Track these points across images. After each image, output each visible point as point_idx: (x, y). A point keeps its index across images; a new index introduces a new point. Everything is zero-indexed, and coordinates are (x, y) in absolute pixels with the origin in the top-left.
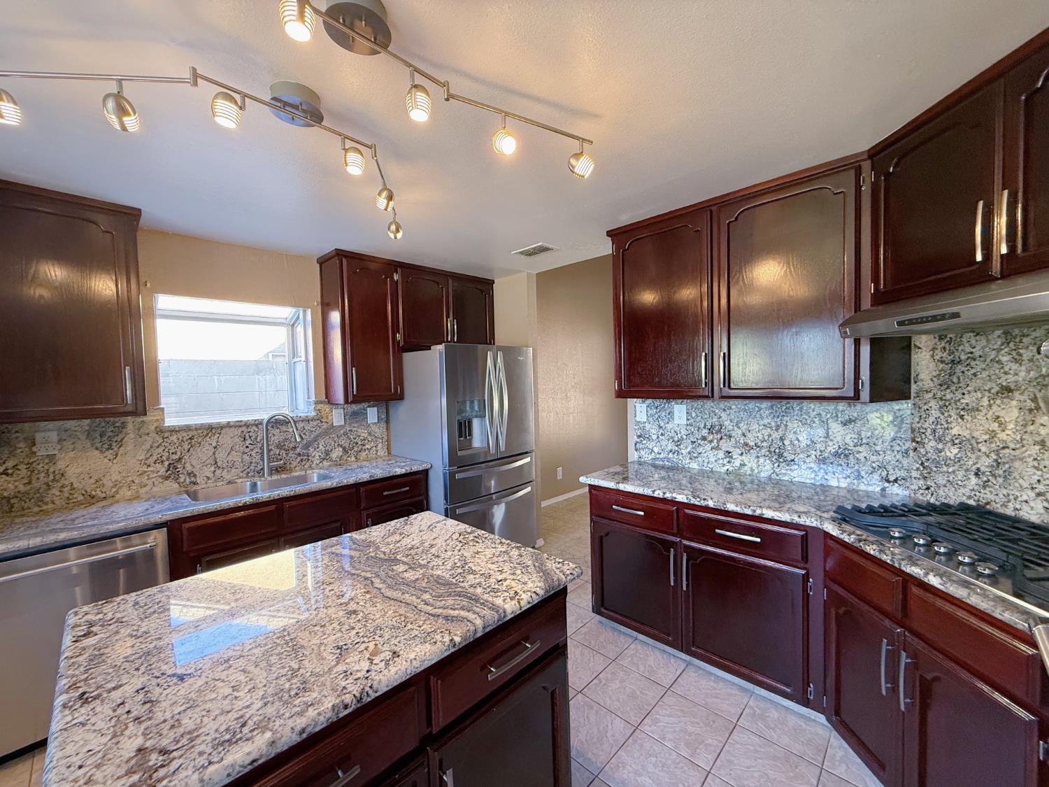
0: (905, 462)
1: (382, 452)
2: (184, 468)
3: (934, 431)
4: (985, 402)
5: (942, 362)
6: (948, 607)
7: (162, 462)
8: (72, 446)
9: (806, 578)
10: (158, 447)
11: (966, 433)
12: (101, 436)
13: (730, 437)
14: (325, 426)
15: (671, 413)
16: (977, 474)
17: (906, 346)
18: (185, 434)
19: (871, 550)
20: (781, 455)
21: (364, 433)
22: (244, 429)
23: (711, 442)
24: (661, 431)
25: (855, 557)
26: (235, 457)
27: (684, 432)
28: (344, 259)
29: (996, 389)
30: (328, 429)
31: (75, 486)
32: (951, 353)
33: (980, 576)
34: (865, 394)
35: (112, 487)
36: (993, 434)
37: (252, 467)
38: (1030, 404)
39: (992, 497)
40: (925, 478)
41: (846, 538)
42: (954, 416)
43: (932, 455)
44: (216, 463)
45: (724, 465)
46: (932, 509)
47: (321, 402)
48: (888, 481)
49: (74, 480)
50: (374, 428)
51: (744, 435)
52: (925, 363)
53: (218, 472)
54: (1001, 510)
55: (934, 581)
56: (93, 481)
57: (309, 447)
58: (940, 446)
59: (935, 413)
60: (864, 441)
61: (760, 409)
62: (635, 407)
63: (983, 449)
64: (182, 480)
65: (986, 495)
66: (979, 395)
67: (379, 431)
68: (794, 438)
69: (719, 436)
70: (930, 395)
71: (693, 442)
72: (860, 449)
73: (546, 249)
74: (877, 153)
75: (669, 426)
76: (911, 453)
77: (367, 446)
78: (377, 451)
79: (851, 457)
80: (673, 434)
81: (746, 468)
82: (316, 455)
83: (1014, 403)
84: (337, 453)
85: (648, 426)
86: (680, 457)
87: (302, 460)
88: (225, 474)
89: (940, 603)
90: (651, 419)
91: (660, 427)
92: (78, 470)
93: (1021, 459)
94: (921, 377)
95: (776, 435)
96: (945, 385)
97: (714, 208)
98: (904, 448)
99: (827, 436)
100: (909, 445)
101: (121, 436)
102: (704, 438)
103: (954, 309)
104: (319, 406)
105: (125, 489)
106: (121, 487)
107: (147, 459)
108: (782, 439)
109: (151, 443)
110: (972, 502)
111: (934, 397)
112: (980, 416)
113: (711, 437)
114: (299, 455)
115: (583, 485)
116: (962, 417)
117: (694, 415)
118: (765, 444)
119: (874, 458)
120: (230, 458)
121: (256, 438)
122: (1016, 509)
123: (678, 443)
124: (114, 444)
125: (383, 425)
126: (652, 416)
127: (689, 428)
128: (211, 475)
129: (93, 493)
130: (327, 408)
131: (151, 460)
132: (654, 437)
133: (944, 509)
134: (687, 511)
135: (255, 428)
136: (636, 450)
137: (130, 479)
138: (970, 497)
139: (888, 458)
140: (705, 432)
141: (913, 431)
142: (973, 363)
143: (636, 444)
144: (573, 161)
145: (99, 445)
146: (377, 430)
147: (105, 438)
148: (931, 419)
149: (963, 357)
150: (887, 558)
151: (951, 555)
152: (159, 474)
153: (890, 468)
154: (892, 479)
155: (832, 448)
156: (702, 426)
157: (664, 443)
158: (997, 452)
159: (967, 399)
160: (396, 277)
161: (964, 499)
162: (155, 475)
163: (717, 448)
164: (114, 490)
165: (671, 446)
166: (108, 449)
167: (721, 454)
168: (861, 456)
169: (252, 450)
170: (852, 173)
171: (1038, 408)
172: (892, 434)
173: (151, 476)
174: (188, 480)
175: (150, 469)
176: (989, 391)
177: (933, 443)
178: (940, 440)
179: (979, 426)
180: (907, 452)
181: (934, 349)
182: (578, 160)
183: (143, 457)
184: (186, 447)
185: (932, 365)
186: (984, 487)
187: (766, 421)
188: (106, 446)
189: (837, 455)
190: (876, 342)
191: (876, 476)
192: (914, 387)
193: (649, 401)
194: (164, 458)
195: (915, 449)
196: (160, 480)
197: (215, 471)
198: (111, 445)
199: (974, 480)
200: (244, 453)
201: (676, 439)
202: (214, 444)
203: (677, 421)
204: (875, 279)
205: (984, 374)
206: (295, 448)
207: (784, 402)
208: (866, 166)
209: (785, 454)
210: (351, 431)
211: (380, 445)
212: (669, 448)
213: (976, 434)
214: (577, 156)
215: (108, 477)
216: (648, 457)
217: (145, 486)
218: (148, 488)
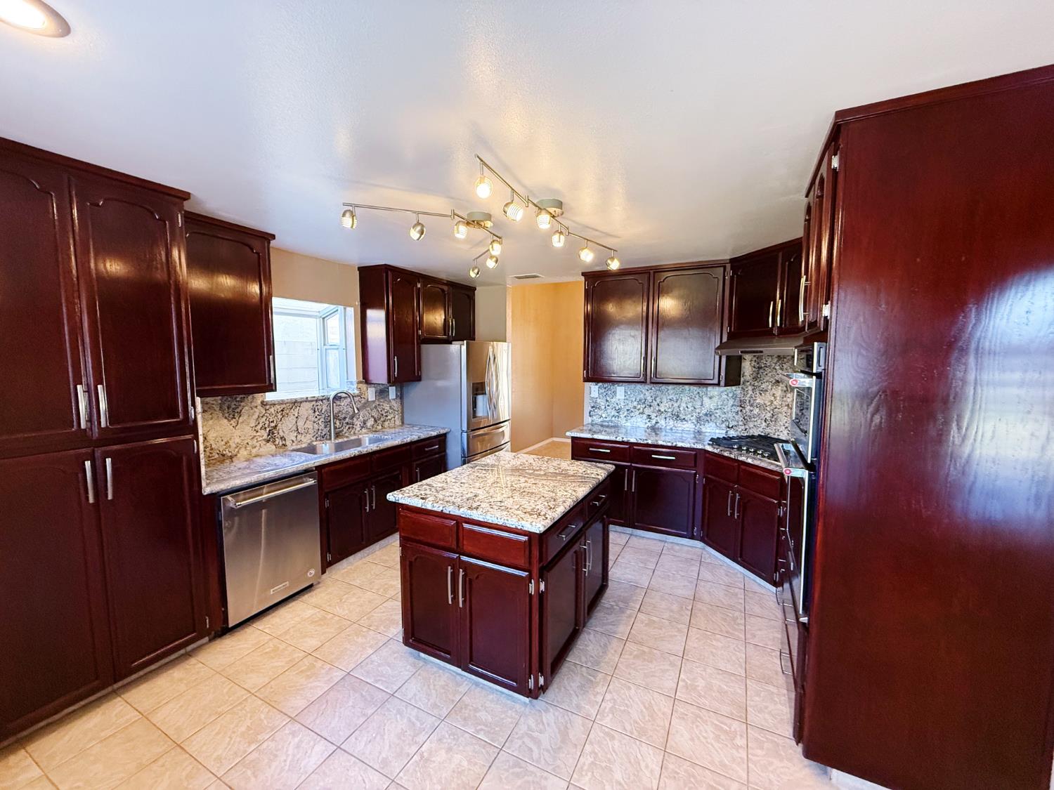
0: (737, 417)
1: (398, 422)
2: (278, 433)
3: (750, 401)
4: (770, 387)
5: (754, 367)
6: (754, 470)
7: (265, 428)
8: (211, 416)
9: (695, 474)
10: (262, 417)
11: (762, 402)
12: (228, 408)
13: (651, 406)
14: (363, 401)
15: (615, 392)
16: (765, 421)
17: (740, 359)
18: (278, 407)
19: (726, 454)
20: (678, 416)
21: (387, 407)
22: (314, 403)
23: (639, 409)
24: (608, 403)
25: (720, 460)
26: (309, 425)
27: (622, 404)
28: (389, 272)
29: (774, 381)
30: (365, 403)
31: (213, 447)
32: (758, 363)
33: (764, 457)
34: (722, 383)
35: (236, 448)
36: (772, 402)
37: (319, 433)
38: (785, 389)
39: (770, 431)
40: (745, 425)
41: (716, 451)
42: (758, 394)
43: (748, 413)
44: (298, 430)
45: (646, 423)
46: (748, 437)
47: (361, 382)
48: (729, 428)
49: (212, 442)
50: (393, 403)
51: (658, 405)
52: (747, 367)
53: (299, 436)
54: (773, 436)
55: (750, 461)
56: (223, 443)
57: (353, 417)
58: (752, 408)
59: (750, 392)
60: (719, 407)
61: (668, 390)
62: (590, 388)
63: (768, 409)
64: (277, 443)
65: (768, 430)
66: (768, 384)
67: (396, 405)
68: (685, 406)
69: (644, 406)
70: (749, 383)
71: (628, 410)
72: (717, 411)
73: (538, 277)
74: (735, 262)
75: (613, 400)
76: (740, 413)
77: (389, 417)
78: (395, 421)
79: (713, 416)
80: (615, 405)
81: (659, 424)
82: (358, 423)
83: (780, 388)
84: (370, 422)
85: (599, 400)
86: (620, 419)
87: (349, 428)
88: (303, 438)
89: (751, 469)
90: (601, 396)
91: (607, 401)
92: (215, 435)
93: (781, 413)
94: (746, 374)
95: (676, 405)
96: (755, 379)
97: (652, 272)
98: (737, 410)
99: (702, 405)
100: (739, 408)
101: (240, 408)
102: (635, 407)
103: (761, 349)
104: (360, 385)
105: (243, 449)
106: (241, 448)
107: (256, 426)
108: (679, 407)
109: (258, 414)
110: (763, 434)
111: (750, 385)
112: (767, 393)
113: (639, 406)
114: (347, 423)
115: (567, 437)
116: (761, 394)
117: (629, 393)
118: (670, 410)
119: (723, 416)
120: (306, 426)
121: (321, 411)
122: (778, 435)
123: (618, 411)
124: (236, 414)
125: (399, 400)
126: (602, 393)
127: (626, 401)
128: (294, 439)
129: (224, 452)
130: (364, 386)
131: (259, 427)
132: (603, 407)
133: (753, 437)
134: (635, 447)
135: (320, 402)
136: (590, 416)
137: (246, 442)
138: (762, 432)
139: (729, 415)
140: (635, 404)
141: (741, 401)
142: (766, 369)
143: (590, 413)
144: (609, 261)
145: (227, 415)
146: (395, 405)
147: (230, 410)
148: (749, 395)
149: (763, 366)
150: (732, 456)
151: (755, 452)
152: (264, 438)
153: (730, 420)
154: (730, 426)
155: (704, 412)
156: (634, 400)
157: (609, 411)
158: (773, 410)
159: (763, 386)
160: (419, 286)
161: (760, 433)
162: (261, 439)
163: (642, 413)
164: (237, 450)
165: (614, 413)
166: (232, 418)
167: (645, 416)
168: (717, 415)
169: (319, 420)
170: (722, 269)
171: (787, 390)
172: (732, 403)
173: (259, 439)
174: (281, 443)
175: (258, 434)
176: (771, 382)
177: (749, 407)
178: (751, 406)
179: (766, 399)
180: (737, 412)
181: (751, 361)
182: (612, 261)
183: (253, 425)
184: (280, 417)
185: (750, 368)
186: (767, 427)
187: (671, 397)
188: (231, 416)
189: (706, 415)
190: (728, 358)
191: (724, 425)
192: (742, 379)
193: (600, 384)
194: (266, 426)
195: (741, 411)
196: (264, 443)
197: (296, 436)
198: (234, 415)
199: (764, 424)
200: (314, 422)
201: (617, 408)
202: (296, 415)
203: (618, 397)
204: (730, 325)
205: (770, 374)
206: (345, 418)
207: (681, 386)
208: (728, 266)
209: (681, 416)
210: (379, 405)
211: (397, 416)
212: (613, 414)
213: (766, 402)
214: (612, 259)
215: (233, 440)
216: (597, 420)
217: (255, 447)
218: (257, 448)
